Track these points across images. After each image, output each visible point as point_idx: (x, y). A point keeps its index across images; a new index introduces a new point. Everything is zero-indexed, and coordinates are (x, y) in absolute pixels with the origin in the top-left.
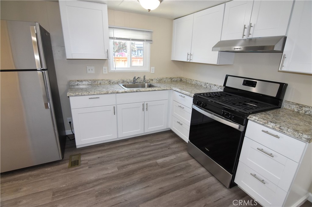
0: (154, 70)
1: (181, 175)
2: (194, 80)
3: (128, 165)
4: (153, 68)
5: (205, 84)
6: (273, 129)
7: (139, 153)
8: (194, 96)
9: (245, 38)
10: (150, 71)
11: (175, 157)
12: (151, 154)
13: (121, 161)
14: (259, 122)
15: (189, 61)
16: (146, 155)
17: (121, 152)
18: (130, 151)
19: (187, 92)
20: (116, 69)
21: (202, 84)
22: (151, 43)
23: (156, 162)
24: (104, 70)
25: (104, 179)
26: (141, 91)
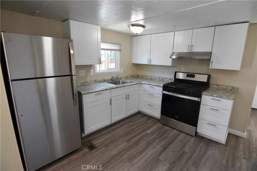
0: (122, 71)
1: (167, 136)
2: (149, 76)
3: (131, 139)
4: (122, 69)
5: (159, 78)
6: (217, 97)
7: (132, 130)
8: (163, 86)
9: (189, 51)
10: (120, 71)
11: (155, 127)
12: (139, 129)
13: (124, 137)
14: (208, 95)
15: (149, 64)
16: (137, 130)
17: (119, 132)
18: (124, 130)
19: (155, 84)
20: (100, 71)
21: (156, 78)
22: (120, 52)
23: (147, 133)
24: (91, 73)
25: (123, 150)
26: (125, 85)
